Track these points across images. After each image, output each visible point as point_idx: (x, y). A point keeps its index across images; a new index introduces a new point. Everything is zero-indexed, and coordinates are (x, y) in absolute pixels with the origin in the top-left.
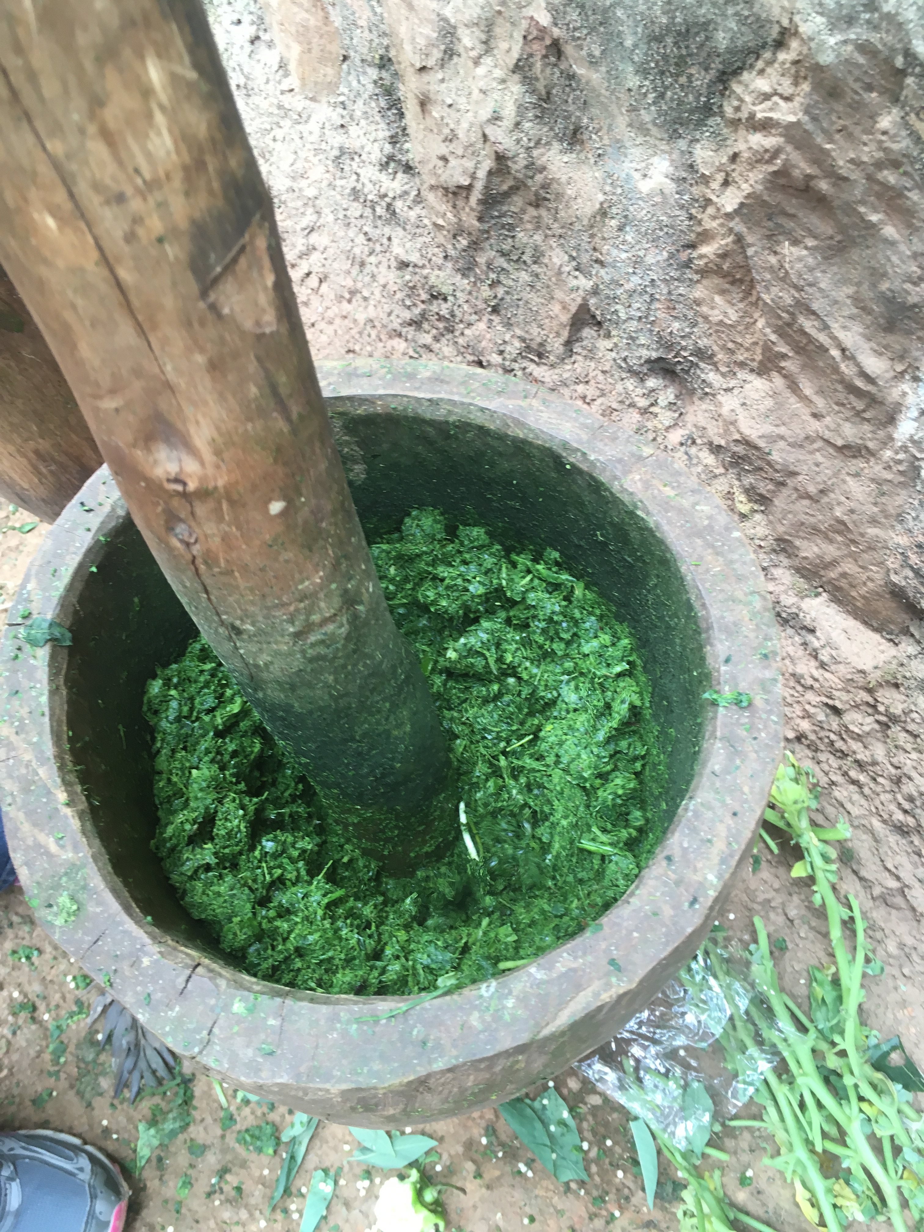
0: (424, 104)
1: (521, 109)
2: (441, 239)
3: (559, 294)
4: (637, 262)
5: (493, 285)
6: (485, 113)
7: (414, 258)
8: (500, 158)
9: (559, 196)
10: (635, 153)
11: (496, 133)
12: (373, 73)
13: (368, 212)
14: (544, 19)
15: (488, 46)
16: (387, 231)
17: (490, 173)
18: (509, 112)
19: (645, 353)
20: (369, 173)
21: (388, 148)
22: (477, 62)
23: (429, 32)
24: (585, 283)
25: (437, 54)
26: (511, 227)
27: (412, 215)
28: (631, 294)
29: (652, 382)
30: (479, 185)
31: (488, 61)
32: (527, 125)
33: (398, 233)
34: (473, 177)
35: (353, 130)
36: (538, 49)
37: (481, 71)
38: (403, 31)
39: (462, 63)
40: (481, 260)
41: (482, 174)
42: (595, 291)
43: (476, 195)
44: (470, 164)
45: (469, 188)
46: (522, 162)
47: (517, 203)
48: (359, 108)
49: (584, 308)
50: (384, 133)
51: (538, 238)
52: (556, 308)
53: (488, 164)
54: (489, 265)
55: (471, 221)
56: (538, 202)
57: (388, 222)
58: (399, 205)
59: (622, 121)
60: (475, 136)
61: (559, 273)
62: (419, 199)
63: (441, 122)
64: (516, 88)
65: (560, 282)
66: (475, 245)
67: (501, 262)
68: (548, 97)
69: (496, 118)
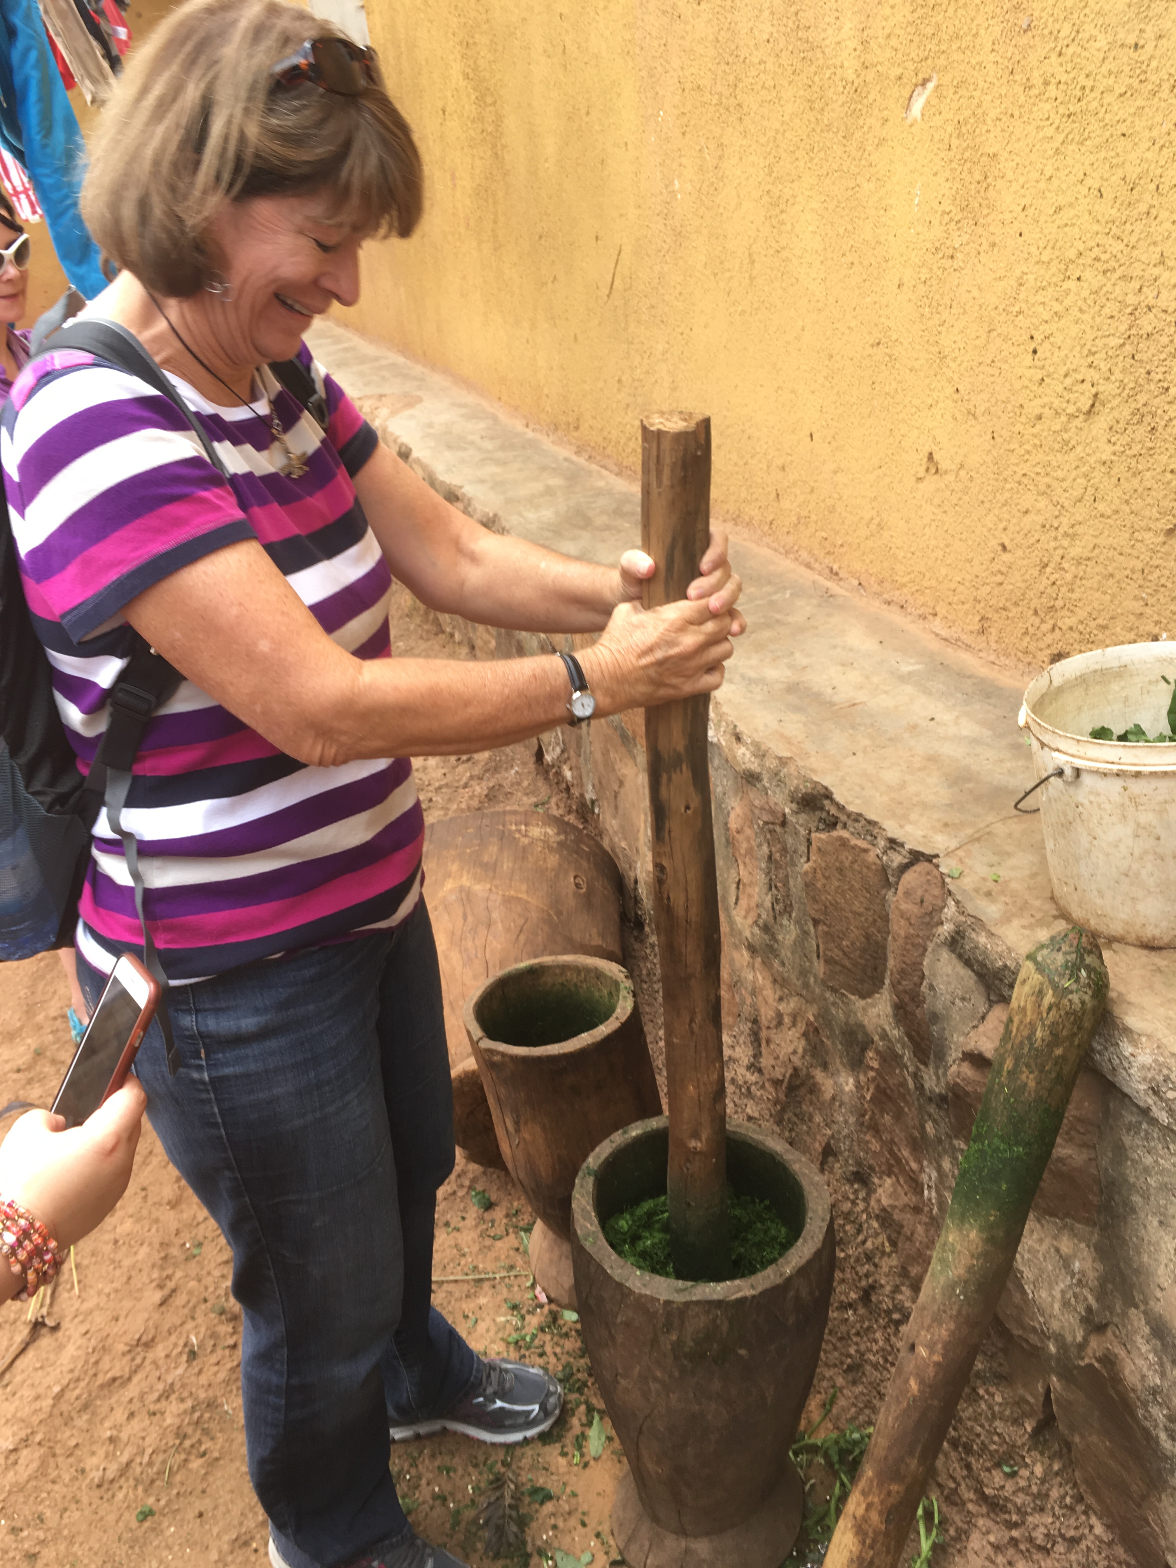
0: (768, 1041)
1: (805, 1051)
2: (769, 1106)
3: (818, 1137)
4: (846, 1122)
5: (791, 1130)
6: (790, 1050)
7: (756, 1115)
8: (795, 1069)
9: (820, 1090)
10: (843, 1074)
11: (795, 1059)
12: (749, 1025)
13: (738, 1091)
14: (812, 1019)
15: (794, 1024)
16: (745, 1101)
17: (791, 1075)
18: (800, 1051)
19: (851, 1168)
20: (742, 1071)
21: (752, 1060)
22: (789, 1029)
23: (771, 1014)
24: (829, 1132)
25: (774, 1023)
26: (800, 1103)
27: (759, 1093)
28: (845, 1137)
29: (856, 1186)
30: (786, 1080)
31: (794, 1029)
32: (807, 1058)
33: (750, 1103)
34: (784, 1076)
35: (737, 1049)
36: (811, 1029)
37: (790, 1033)
38: (763, 1011)
39: (784, 1028)
40: (786, 1117)
41: (788, 1075)
42: (833, 1137)
43: (785, 1085)
44: (783, 1070)
45: (782, 1081)
46: (804, 1072)
47: (803, 1091)
48: (742, 1039)
49: (828, 1144)
50: (751, 1053)
51: (811, 1109)
52: (817, 1145)
53: (790, 1071)
54: (789, 1119)
55: (782, 1097)
56: (811, 1092)
57: (747, 1097)
58: (753, 1088)
59: (838, 1061)
60: (786, 1059)
61: (819, 1125)
62: (763, 1087)
63: (774, 1051)
64: (803, 1042)
65: (819, 1131)
66: (783, 1110)
67: (795, 1119)
68: (815, 1048)
69: (795, 1052)
